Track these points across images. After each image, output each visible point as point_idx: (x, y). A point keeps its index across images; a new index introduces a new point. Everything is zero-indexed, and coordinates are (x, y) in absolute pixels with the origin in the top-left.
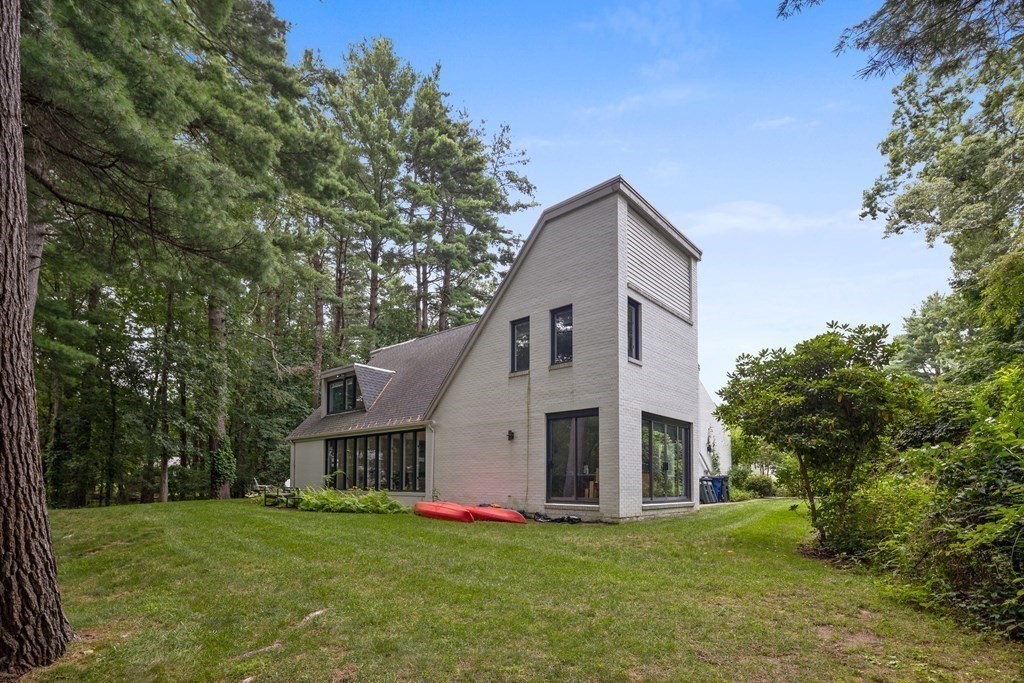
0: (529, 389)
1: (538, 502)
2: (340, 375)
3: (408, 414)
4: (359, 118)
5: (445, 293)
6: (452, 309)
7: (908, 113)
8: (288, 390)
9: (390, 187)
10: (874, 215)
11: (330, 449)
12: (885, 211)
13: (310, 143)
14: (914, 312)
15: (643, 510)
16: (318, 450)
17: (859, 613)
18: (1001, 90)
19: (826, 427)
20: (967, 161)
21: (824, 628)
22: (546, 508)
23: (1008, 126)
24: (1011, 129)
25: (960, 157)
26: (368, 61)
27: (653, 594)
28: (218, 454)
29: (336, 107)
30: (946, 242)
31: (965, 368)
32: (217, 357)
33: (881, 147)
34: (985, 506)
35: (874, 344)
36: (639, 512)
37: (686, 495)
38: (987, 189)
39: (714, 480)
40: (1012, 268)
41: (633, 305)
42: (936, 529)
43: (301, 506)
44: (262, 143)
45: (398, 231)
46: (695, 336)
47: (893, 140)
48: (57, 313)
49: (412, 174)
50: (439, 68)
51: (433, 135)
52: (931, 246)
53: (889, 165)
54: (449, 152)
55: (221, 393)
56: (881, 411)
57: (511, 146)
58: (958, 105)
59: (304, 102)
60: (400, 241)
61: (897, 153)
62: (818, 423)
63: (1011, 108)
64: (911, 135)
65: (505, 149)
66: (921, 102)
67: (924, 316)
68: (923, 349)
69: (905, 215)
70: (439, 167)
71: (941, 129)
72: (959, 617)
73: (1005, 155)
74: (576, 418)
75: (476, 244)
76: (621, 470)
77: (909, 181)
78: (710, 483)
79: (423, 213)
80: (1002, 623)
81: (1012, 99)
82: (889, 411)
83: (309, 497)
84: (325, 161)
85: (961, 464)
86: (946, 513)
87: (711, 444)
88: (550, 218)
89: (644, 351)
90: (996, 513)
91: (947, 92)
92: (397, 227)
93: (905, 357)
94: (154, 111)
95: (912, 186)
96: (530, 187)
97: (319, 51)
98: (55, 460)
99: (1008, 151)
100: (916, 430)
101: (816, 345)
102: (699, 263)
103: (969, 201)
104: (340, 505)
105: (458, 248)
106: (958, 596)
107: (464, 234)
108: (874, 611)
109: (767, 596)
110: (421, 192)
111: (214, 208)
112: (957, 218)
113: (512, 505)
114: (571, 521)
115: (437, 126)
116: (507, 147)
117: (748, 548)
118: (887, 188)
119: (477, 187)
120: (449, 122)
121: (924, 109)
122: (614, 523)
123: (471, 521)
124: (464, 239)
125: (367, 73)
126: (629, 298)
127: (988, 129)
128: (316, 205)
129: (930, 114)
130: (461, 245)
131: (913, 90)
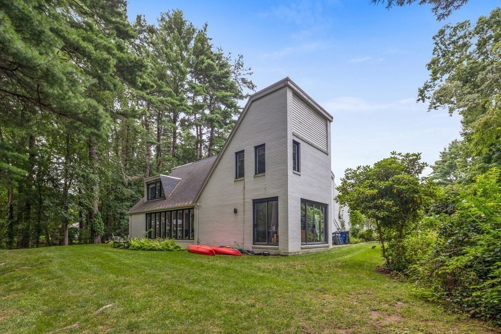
0: (244, 187)
1: (248, 245)
2: (153, 181)
3: (186, 200)
4: (165, 50)
5: (211, 139)
6: (216, 147)
7: (440, 49)
8: (131, 189)
9: (182, 86)
10: (424, 100)
11: (149, 218)
12: (429, 98)
13: (132, 62)
14: (445, 149)
15: (301, 249)
16: (142, 218)
17: (397, 303)
18: (485, 37)
19: (388, 205)
20: (469, 73)
21: (376, 312)
22: (253, 248)
23: (489, 56)
24: (491, 57)
25: (465, 71)
26: (170, 21)
27: (290, 294)
28: (94, 221)
29: (154, 45)
30: (460, 114)
31: (467, 177)
32: (92, 171)
33: (427, 66)
34: (462, 246)
35: (414, 163)
36: (299, 250)
37: (325, 241)
38: (479, 87)
39: (341, 233)
40: (486, 125)
41: (296, 144)
42: (436, 259)
43: (131, 247)
44: (106, 60)
45: (185, 108)
46: (330, 159)
47: (433, 62)
48: (8, 149)
49: (194, 79)
50: (206, 25)
51: (203, 60)
52: (451, 116)
53: (431, 75)
54: (211, 68)
55: (94, 190)
56: (416, 197)
57: (244, 65)
58: (465, 45)
59: (138, 42)
60: (187, 113)
61: (435, 69)
62: (384, 204)
63: (490, 46)
64: (442, 60)
65: (241, 67)
66: (447, 43)
67: (450, 151)
68: (450, 167)
69: (438, 100)
70: (207, 76)
71: (457, 57)
72: (446, 306)
73: (487, 70)
74: (268, 202)
75: (226, 115)
76: (289, 229)
77: (441, 83)
78: (340, 235)
79: (200, 99)
80: (468, 309)
81: (491, 42)
82: (420, 197)
83: (134, 243)
84: (141, 71)
85: (451, 225)
86: (442, 250)
87: (341, 215)
88: (254, 99)
89: (302, 167)
90: (464, 251)
91: (459, 39)
92: (185, 106)
93: (441, 172)
94: (41, 41)
95: (442, 85)
96: (253, 86)
97: (144, 16)
98: (10, 224)
99: (489, 68)
100: (439, 207)
101: (383, 163)
102: (331, 123)
103: (469, 93)
104: (150, 247)
105: (216, 117)
106: (447, 295)
107: (220, 110)
108: (404, 303)
109: (351, 294)
110: (198, 88)
111: (73, 92)
112: (464, 101)
113: (236, 247)
114: (264, 255)
115: (206, 55)
116: (242, 66)
117: (350, 268)
118: (430, 87)
119: (226, 86)
120: (212, 53)
121: (449, 47)
122: (286, 255)
123: (214, 255)
124: (220, 112)
125: (170, 28)
126: (293, 140)
127: (479, 57)
128: (143, 95)
129: (451, 50)
130: (218, 115)
131: (443, 37)
